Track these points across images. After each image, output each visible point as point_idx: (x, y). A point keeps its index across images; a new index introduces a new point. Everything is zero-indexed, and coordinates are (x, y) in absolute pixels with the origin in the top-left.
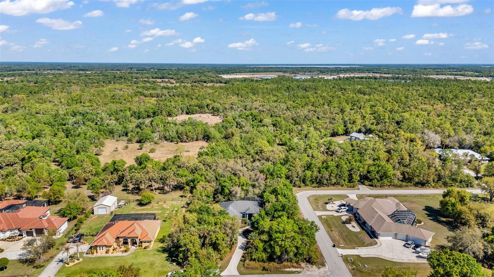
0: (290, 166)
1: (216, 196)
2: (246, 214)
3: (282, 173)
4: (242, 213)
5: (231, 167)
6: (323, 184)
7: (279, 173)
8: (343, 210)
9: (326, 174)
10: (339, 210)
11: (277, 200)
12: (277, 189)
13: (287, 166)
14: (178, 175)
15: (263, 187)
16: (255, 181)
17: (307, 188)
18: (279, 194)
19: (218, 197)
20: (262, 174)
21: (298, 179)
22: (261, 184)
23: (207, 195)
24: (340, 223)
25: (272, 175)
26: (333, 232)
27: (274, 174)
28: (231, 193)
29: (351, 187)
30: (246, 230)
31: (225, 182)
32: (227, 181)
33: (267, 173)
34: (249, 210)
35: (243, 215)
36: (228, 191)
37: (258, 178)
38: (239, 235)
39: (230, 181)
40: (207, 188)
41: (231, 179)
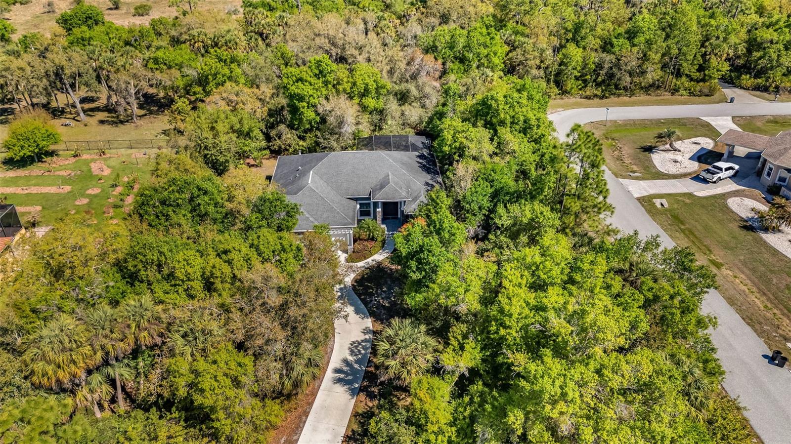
0: (516, 33)
1: (273, 133)
2: (376, 205)
3: (495, 54)
4: (356, 200)
5: (328, 37)
6: (617, 87)
7: (486, 52)
8: (722, 175)
9: (630, 56)
10: (708, 176)
11: (500, 149)
12: (494, 105)
13: (507, 32)
14: (156, 61)
15: (434, 100)
16: (407, 81)
17: (567, 100)
18: (502, 123)
19: (279, 137)
21: (542, 72)
22: (427, 90)
23: (237, 126)
24: (734, 226)
25: (462, 60)
26: (725, 271)
27: (471, 56)
28: (323, 121)
29: (702, 94)
30: (370, 268)
31: (300, 83)
32: (309, 79)
33: (445, 53)
34: (387, 188)
35: (360, 204)
36: (313, 115)
37: (419, 71)
38: (339, 297)
39: (319, 78)
40: (241, 105)
41: (321, 72)
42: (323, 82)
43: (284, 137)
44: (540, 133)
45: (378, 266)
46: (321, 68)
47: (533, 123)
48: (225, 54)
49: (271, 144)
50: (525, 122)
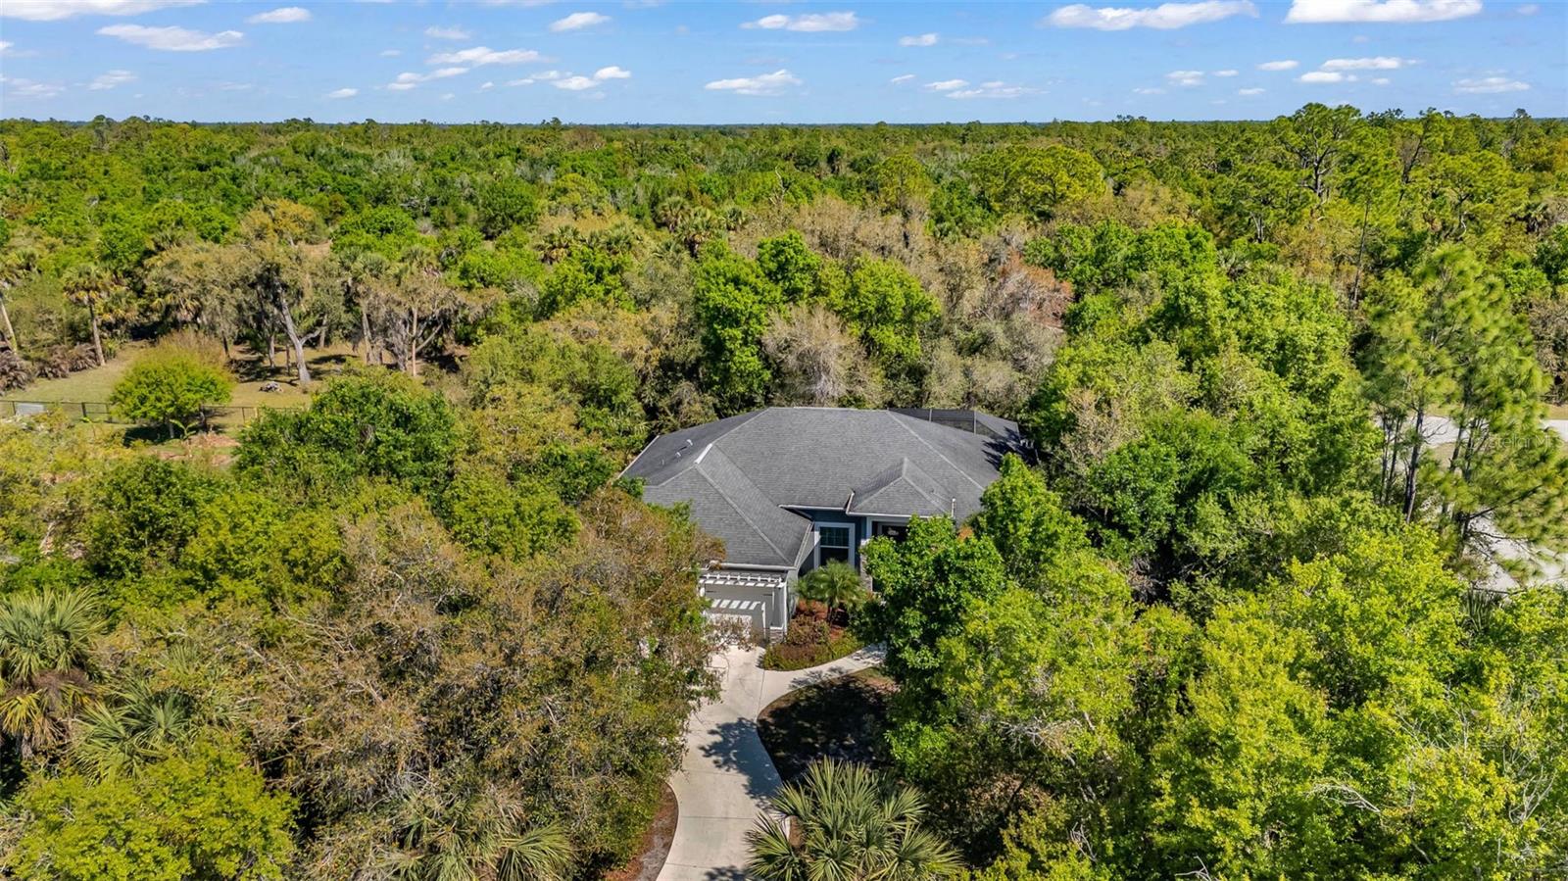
0: (1255, 258)
1: (664, 401)
4: (812, 515)
14: (463, 272)
15: (1046, 356)
20: (1047, 279)
22: (1032, 336)
23: (584, 377)
30: (823, 689)
31: (730, 287)
32: (752, 279)
33: (1082, 272)
34: (890, 488)
35: (823, 531)
36: (755, 364)
37: (1016, 300)
38: (715, 746)
39: (777, 281)
40: (605, 340)
41: (782, 268)
42: (786, 292)
43: (684, 408)
44: (1325, 373)
45: (845, 685)
46: (782, 258)
47: (1306, 343)
48: (601, 259)
49: (654, 423)
50: (1281, 346)
